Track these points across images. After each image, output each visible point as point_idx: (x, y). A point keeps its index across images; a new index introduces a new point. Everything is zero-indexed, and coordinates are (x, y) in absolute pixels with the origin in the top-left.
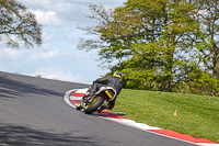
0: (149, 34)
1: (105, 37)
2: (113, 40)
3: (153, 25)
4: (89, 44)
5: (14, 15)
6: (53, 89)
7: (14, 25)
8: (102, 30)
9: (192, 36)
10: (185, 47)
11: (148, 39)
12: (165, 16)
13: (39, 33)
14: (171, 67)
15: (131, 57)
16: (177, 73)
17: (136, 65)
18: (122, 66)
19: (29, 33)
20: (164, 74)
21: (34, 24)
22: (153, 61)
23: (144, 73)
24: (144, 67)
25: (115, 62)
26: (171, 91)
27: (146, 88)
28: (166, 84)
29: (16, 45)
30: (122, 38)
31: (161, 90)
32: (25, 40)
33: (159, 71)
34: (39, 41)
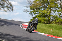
0: (44, 8)
1: (31, 9)
2: (33, 9)
3: (45, 5)
4: (27, 11)
5: (5, 3)
6: (17, 23)
7: (5, 6)
8: (30, 7)
9: (56, 8)
10: (54, 11)
11: (43, 9)
12: (48, 2)
13: (13, 8)
14: (50, 17)
15: (39, 14)
16: (52, 18)
17: (40, 16)
18: (36, 17)
19: (10, 8)
20: (48, 19)
21: (11, 5)
22: (45, 15)
23: (42, 18)
24: (42, 17)
25: (34, 16)
26: (50, 24)
27: (43, 23)
28: (48, 22)
29: (6, 11)
30: (36, 9)
31: (47, 23)
32: (9, 10)
33: (47, 18)
34: (12, 10)
